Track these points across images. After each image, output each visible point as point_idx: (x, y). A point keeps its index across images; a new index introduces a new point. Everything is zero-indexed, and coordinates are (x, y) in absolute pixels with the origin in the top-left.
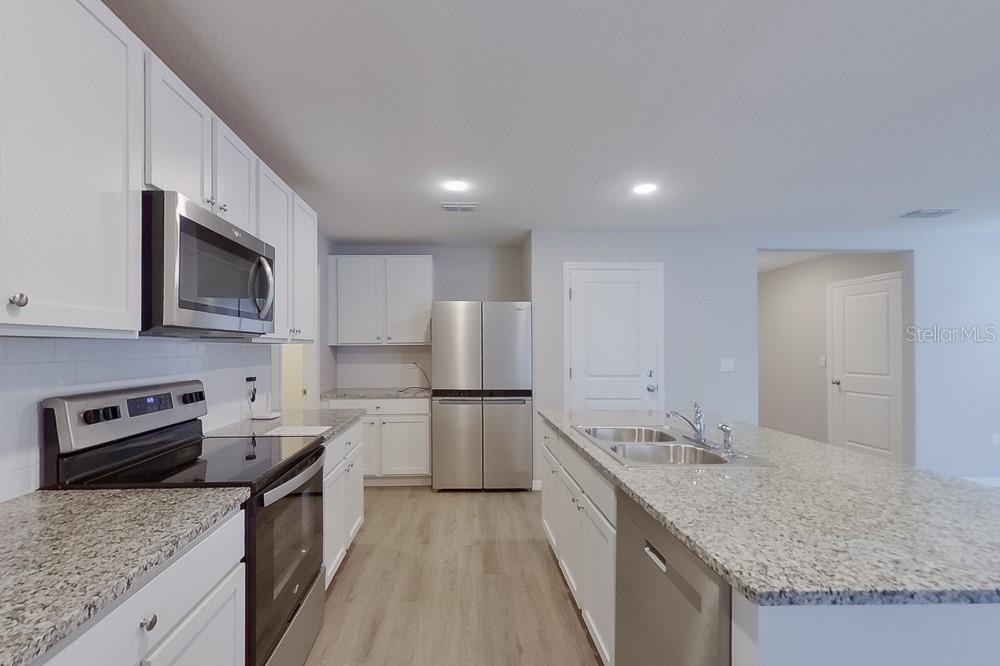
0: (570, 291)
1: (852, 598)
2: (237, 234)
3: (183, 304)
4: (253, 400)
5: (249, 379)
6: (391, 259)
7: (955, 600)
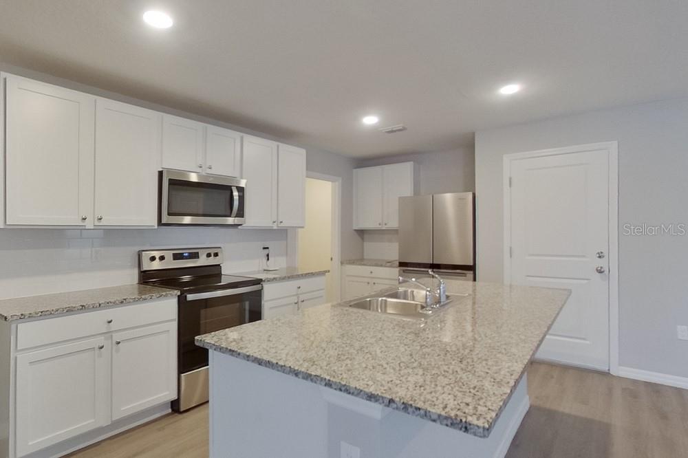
0: (510, 179)
1: (220, 349)
2: (212, 179)
3: (169, 214)
4: (268, 259)
5: (264, 248)
6: (386, 167)
7: (253, 361)
